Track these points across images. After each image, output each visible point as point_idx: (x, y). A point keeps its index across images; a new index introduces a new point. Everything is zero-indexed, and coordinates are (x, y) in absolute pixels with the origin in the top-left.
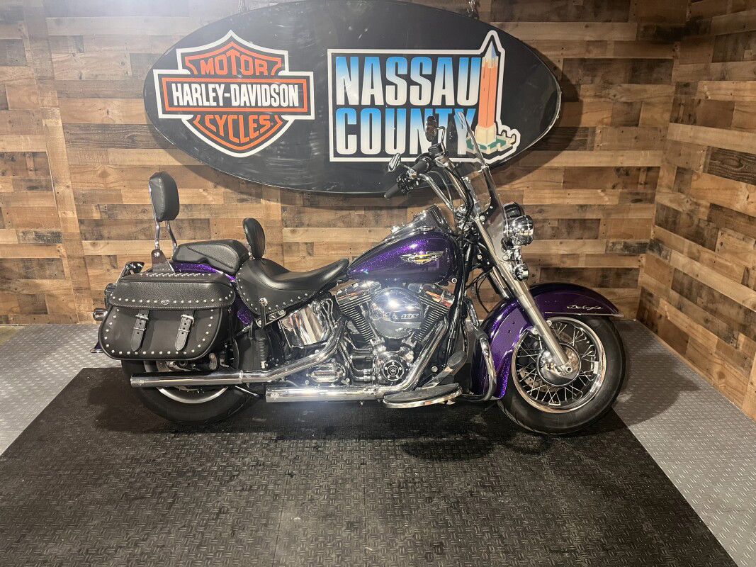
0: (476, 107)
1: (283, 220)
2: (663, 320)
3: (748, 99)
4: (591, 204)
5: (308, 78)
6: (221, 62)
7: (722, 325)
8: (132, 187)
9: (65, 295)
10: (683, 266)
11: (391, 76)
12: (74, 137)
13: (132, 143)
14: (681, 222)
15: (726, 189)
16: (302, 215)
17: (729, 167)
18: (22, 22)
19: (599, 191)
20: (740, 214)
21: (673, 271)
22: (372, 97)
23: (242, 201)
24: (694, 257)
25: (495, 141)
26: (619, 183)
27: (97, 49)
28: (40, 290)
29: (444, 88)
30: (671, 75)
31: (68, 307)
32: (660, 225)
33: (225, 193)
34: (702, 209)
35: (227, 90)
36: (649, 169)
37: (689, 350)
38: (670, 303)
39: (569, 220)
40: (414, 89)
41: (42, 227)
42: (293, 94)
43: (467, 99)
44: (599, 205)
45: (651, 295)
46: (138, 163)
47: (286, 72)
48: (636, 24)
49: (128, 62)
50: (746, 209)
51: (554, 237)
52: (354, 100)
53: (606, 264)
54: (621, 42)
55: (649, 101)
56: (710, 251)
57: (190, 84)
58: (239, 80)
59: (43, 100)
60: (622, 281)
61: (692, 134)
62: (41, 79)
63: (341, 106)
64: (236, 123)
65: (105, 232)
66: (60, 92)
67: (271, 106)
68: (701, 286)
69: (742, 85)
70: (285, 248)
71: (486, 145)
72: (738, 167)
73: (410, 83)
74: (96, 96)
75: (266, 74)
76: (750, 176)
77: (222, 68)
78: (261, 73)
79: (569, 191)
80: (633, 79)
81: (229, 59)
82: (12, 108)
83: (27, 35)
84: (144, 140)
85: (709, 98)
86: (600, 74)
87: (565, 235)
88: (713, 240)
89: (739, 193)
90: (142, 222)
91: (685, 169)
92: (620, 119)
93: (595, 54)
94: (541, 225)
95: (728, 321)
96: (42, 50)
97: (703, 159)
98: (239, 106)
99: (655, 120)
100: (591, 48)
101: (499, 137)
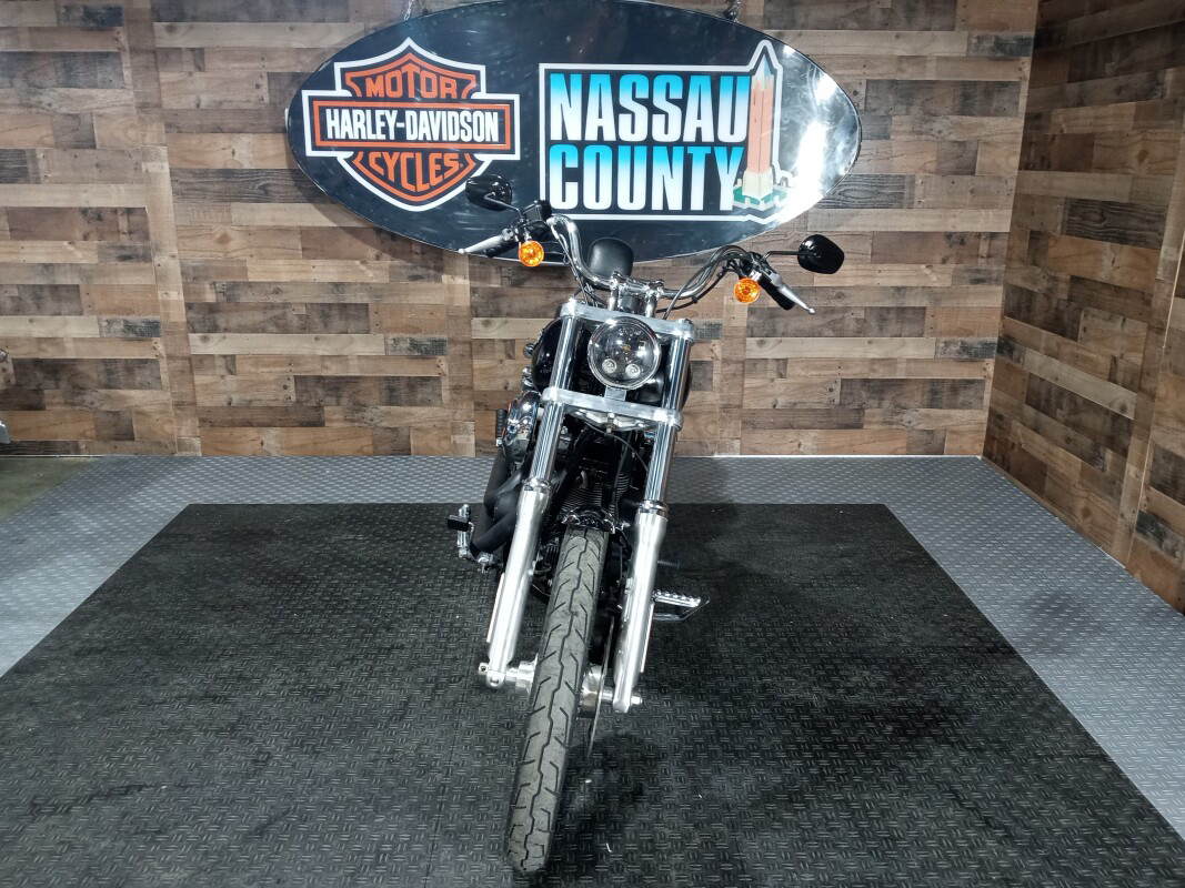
0: (744, 144)
1: (471, 307)
2: (1016, 450)
3: (1110, 129)
4: (912, 285)
5: (511, 103)
6: (394, 81)
7: (1085, 442)
8: (262, 257)
9: (161, 413)
10: (1040, 368)
11: (626, 100)
12: (184, 187)
13: (265, 195)
14: (1038, 306)
15: (1089, 253)
16: (500, 299)
17: (1092, 224)
18: (120, 28)
19: (923, 266)
20: (1105, 285)
21: (1027, 377)
22: (600, 130)
23: (415, 278)
24: (1053, 354)
25: (771, 192)
26: (951, 256)
27: (223, 65)
28: (125, 405)
29: (699, 118)
30: (1017, 103)
31: (164, 431)
32: (1011, 315)
33: (391, 267)
34: (1062, 286)
35: (401, 118)
36: (993, 236)
37: (1048, 485)
38: (1024, 424)
39: (882, 308)
40: (658, 120)
41: (133, 312)
42: (490, 125)
43: (732, 133)
44: (924, 287)
45: (1000, 417)
46: (271, 224)
47: (482, 95)
48: (966, 33)
49: (264, 83)
50: (1112, 277)
51: (859, 333)
52: (574, 135)
53: (937, 373)
54: (946, 59)
55: (989, 139)
56: (1073, 342)
57: (351, 109)
58: (417, 105)
59: (145, 135)
60: (961, 399)
61: (1045, 184)
62: (143, 107)
63: (557, 142)
64: (411, 163)
65: (221, 321)
66: (169, 125)
67: (460, 141)
68: (1062, 392)
69: (1102, 111)
70: (474, 347)
71: (759, 199)
72: (1100, 222)
73: (653, 110)
74: (218, 130)
75: (454, 96)
76: (1114, 232)
77: (394, 88)
78: (449, 95)
79: (879, 267)
80: (965, 108)
81: (405, 76)
82: (102, 145)
83: (127, 46)
84: (281, 190)
85: (1065, 132)
86: (919, 101)
87: (876, 329)
88: (1075, 325)
89: (1104, 257)
90: (273, 306)
91: (1039, 233)
92: (950, 165)
93: (910, 74)
94: (840, 316)
95: (1093, 434)
96: (147, 67)
97: (1060, 216)
98: (417, 141)
99: (998, 166)
100: (905, 66)
101: (776, 187)
